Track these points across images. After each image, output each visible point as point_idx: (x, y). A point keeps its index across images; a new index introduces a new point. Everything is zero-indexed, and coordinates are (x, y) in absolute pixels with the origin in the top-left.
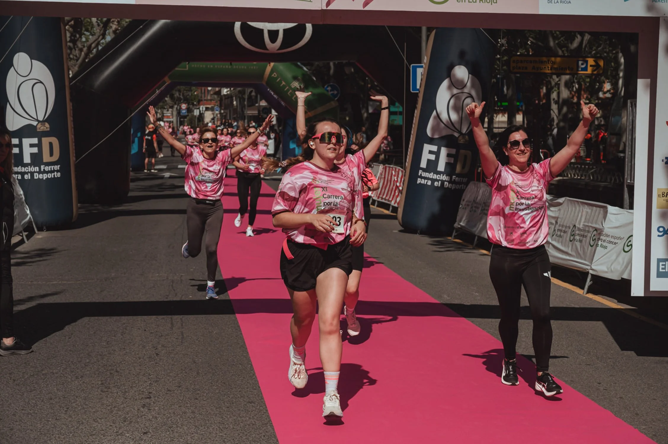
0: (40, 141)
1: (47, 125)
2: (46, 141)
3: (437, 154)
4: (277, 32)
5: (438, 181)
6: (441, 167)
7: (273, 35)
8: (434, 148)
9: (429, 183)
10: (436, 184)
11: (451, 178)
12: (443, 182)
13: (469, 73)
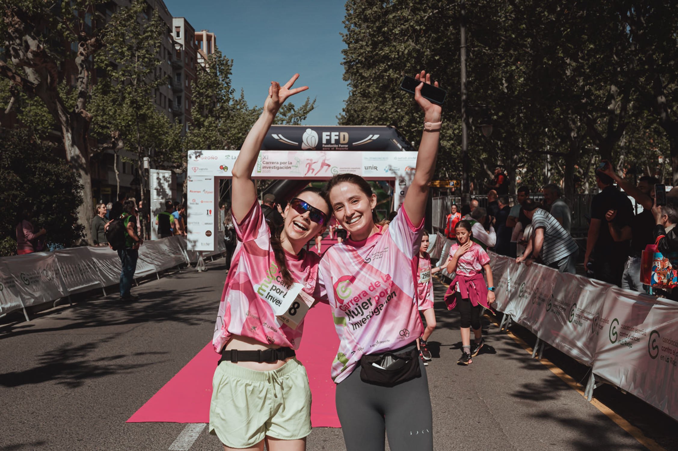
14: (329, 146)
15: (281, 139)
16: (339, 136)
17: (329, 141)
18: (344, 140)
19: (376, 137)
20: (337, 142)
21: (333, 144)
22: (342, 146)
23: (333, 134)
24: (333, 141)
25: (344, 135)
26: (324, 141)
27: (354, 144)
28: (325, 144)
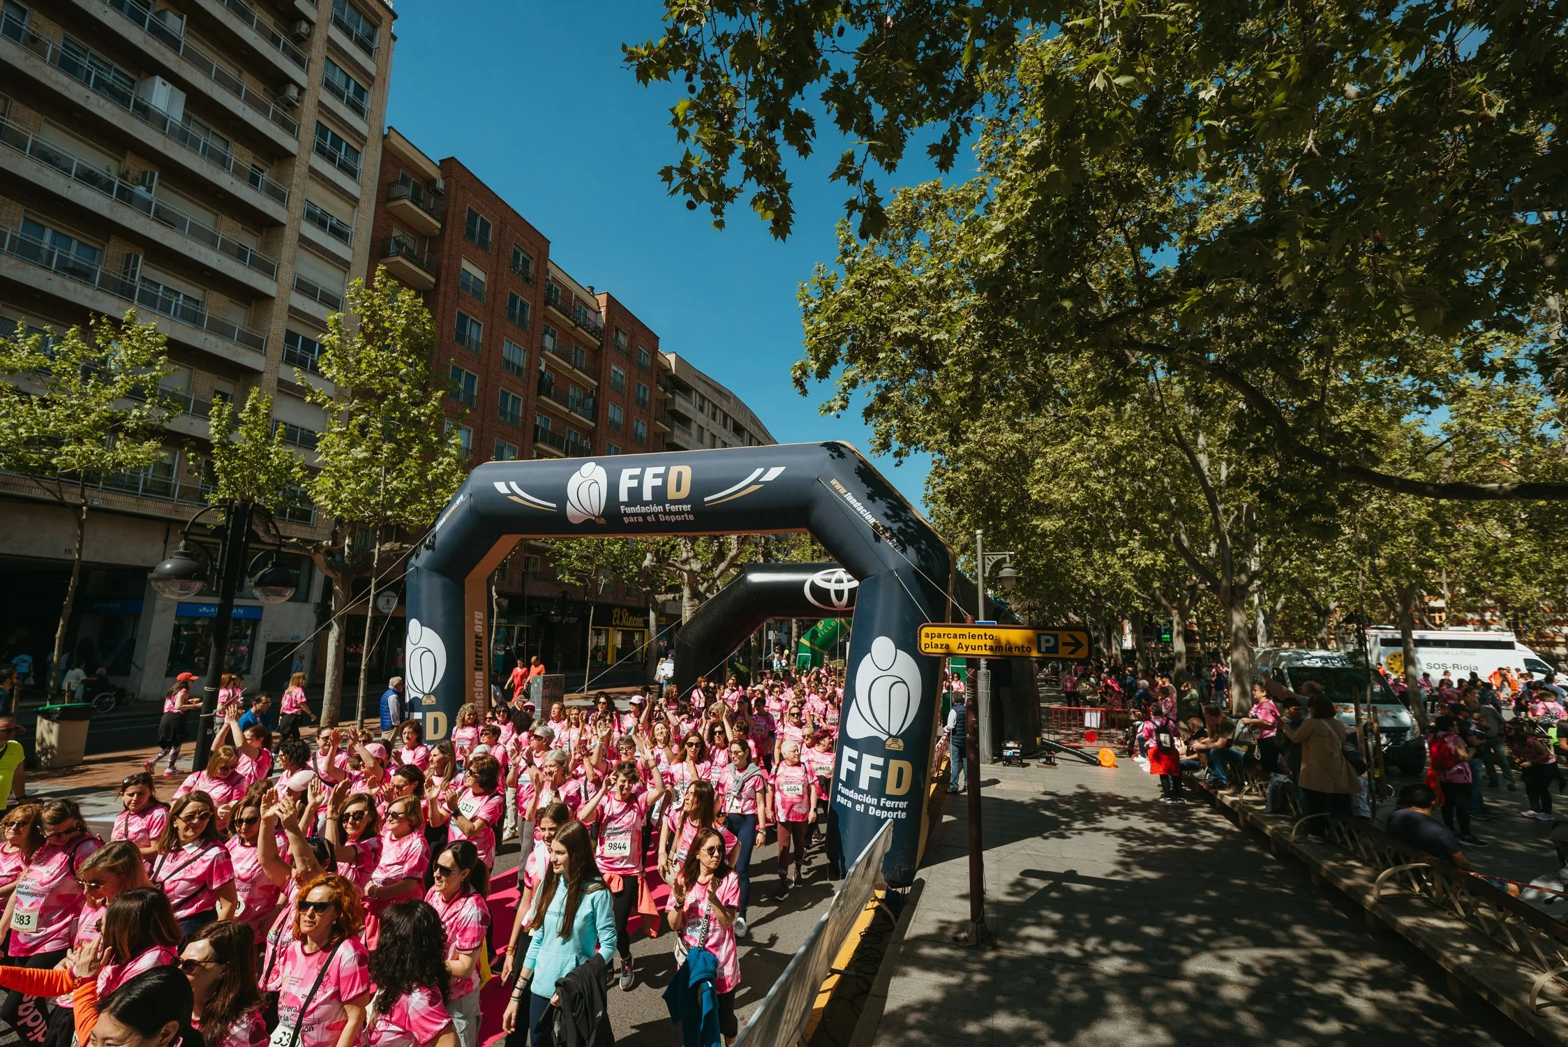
0: (424, 716)
1: (433, 698)
2: (430, 716)
3: (858, 762)
4: (842, 591)
5: (860, 803)
6: (864, 784)
7: (839, 594)
8: (855, 754)
9: (849, 805)
10: (858, 807)
11: (879, 802)
12: (867, 806)
13: (897, 647)
14: (638, 509)
15: (514, 493)
16: (664, 477)
17: (635, 494)
18: (678, 489)
19: (774, 473)
20: (660, 494)
21: (647, 504)
22: (674, 508)
23: (650, 471)
24: (647, 495)
25: (680, 474)
26: (623, 496)
27: (706, 499)
28: (623, 503)
